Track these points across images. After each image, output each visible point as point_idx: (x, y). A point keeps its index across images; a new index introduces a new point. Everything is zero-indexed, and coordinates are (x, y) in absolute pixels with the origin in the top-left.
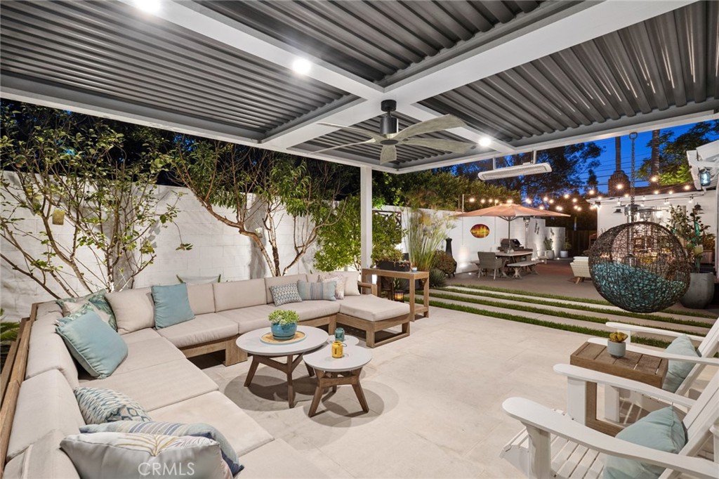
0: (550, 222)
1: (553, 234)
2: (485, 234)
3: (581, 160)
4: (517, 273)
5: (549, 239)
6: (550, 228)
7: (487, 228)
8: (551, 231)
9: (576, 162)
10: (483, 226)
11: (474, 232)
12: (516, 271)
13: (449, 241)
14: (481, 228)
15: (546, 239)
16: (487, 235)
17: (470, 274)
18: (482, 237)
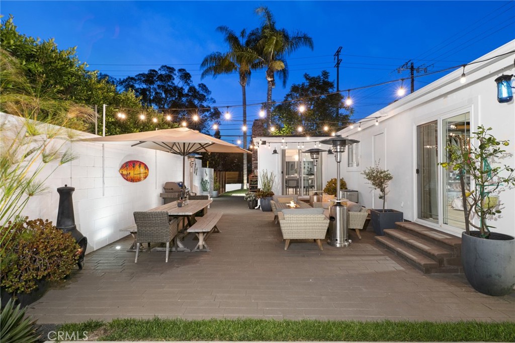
1: (207, 175)
2: (142, 175)
4: (201, 242)
6: (204, 169)
7: (146, 167)
8: (205, 172)
10: (141, 163)
11: (125, 172)
13: (66, 194)
14: (137, 167)
15: (202, 179)
16: (145, 177)
17: (118, 248)
18: (139, 180)
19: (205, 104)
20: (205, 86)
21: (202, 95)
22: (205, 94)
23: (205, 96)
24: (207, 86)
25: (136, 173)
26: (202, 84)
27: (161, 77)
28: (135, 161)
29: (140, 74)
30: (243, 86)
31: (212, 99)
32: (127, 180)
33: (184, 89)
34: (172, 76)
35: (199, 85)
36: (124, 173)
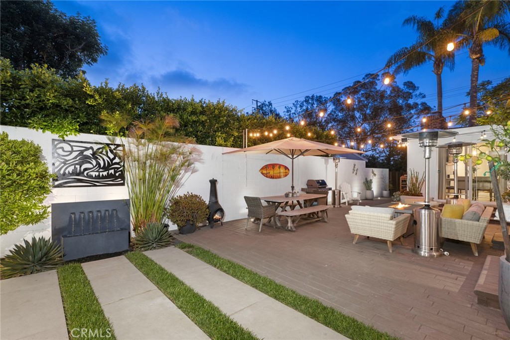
0: (372, 163)
1: (375, 175)
2: (283, 174)
3: (415, 116)
4: (290, 224)
5: (369, 179)
6: (371, 169)
7: (287, 168)
8: (373, 172)
9: (411, 118)
10: (281, 165)
11: (265, 172)
12: (290, 221)
13: (213, 183)
14: (277, 168)
15: (366, 179)
16: (286, 176)
18: (279, 177)
19: (411, 102)
20: (411, 83)
21: (408, 92)
22: (411, 91)
23: (411, 93)
24: (413, 82)
25: (275, 172)
26: (408, 82)
27: (364, 86)
28: (275, 164)
29: (345, 88)
30: (438, 74)
31: (421, 94)
32: (267, 177)
33: (386, 92)
34: (375, 82)
35: (405, 84)
36: (263, 172)
